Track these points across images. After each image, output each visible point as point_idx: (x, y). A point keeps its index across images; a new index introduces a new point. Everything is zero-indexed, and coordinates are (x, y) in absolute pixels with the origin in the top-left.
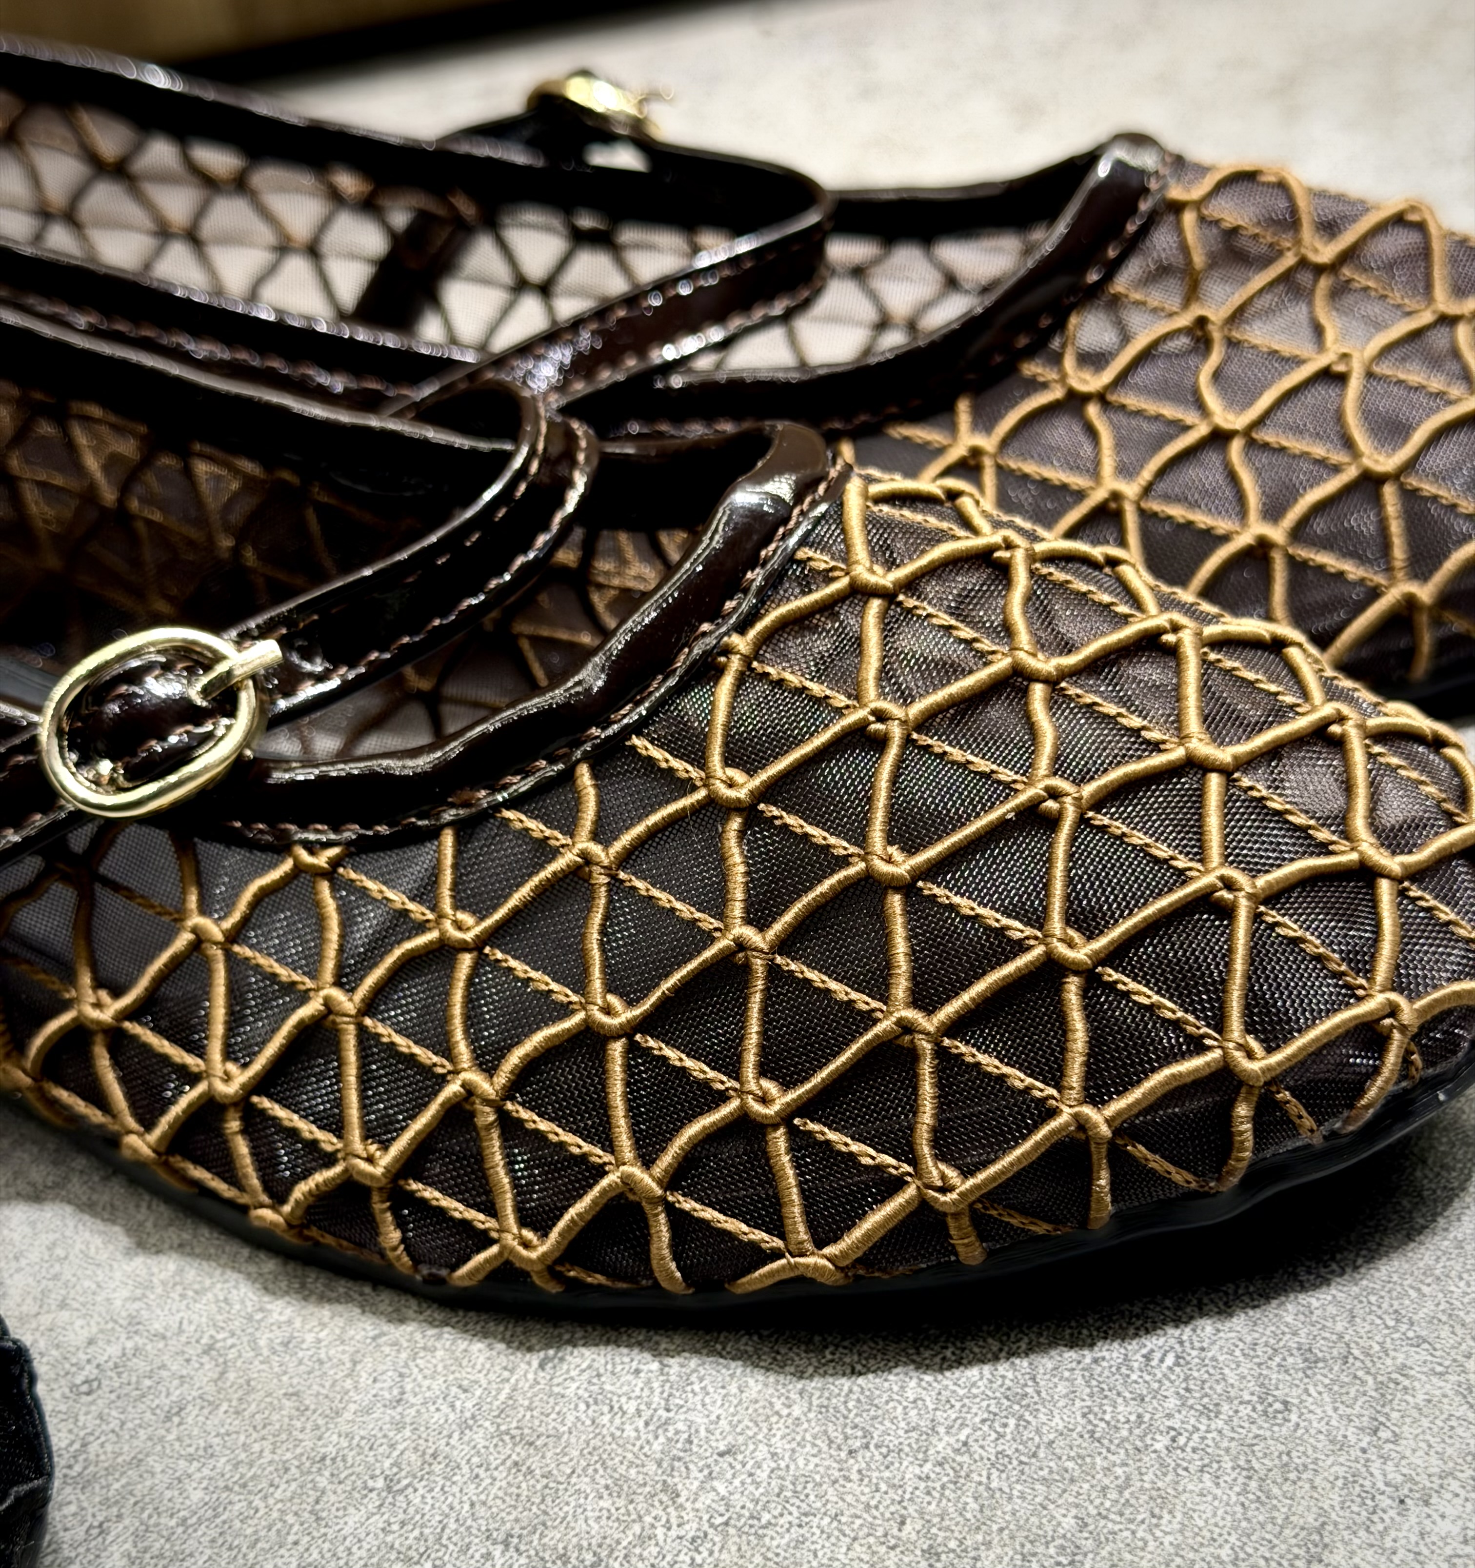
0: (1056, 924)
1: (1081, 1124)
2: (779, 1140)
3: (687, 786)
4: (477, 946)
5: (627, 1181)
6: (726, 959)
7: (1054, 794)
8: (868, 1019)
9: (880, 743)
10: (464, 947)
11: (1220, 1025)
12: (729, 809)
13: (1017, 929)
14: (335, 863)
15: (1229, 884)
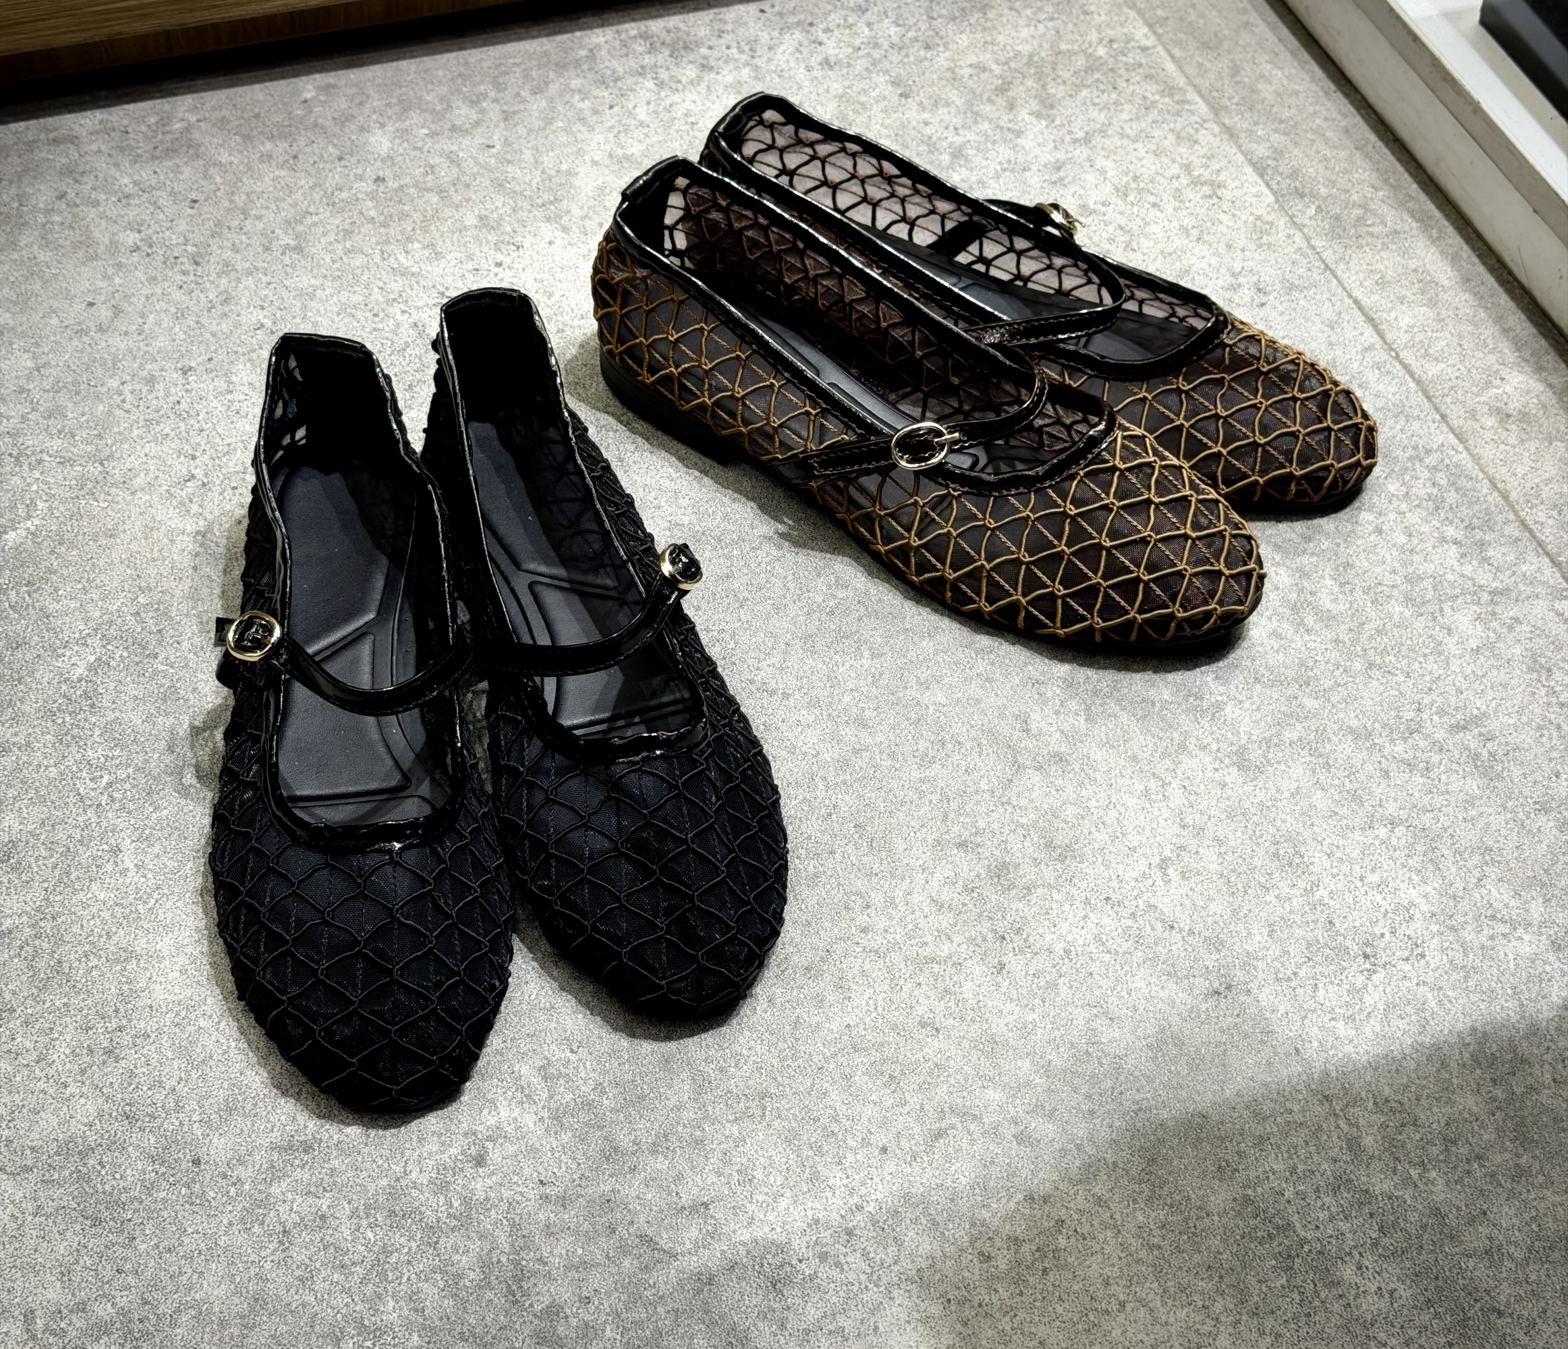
0: (1142, 570)
1: (1135, 618)
2: (1060, 601)
3: (1059, 506)
4: (993, 530)
5: (1018, 600)
6: (1058, 553)
7: (1150, 536)
8: (1090, 579)
9: (1111, 510)
10: (989, 529)
11: (1174, 603)
12: (1068, 516)
13: (1132, 567)
14: (959, 496)
15: (1186, 570)
